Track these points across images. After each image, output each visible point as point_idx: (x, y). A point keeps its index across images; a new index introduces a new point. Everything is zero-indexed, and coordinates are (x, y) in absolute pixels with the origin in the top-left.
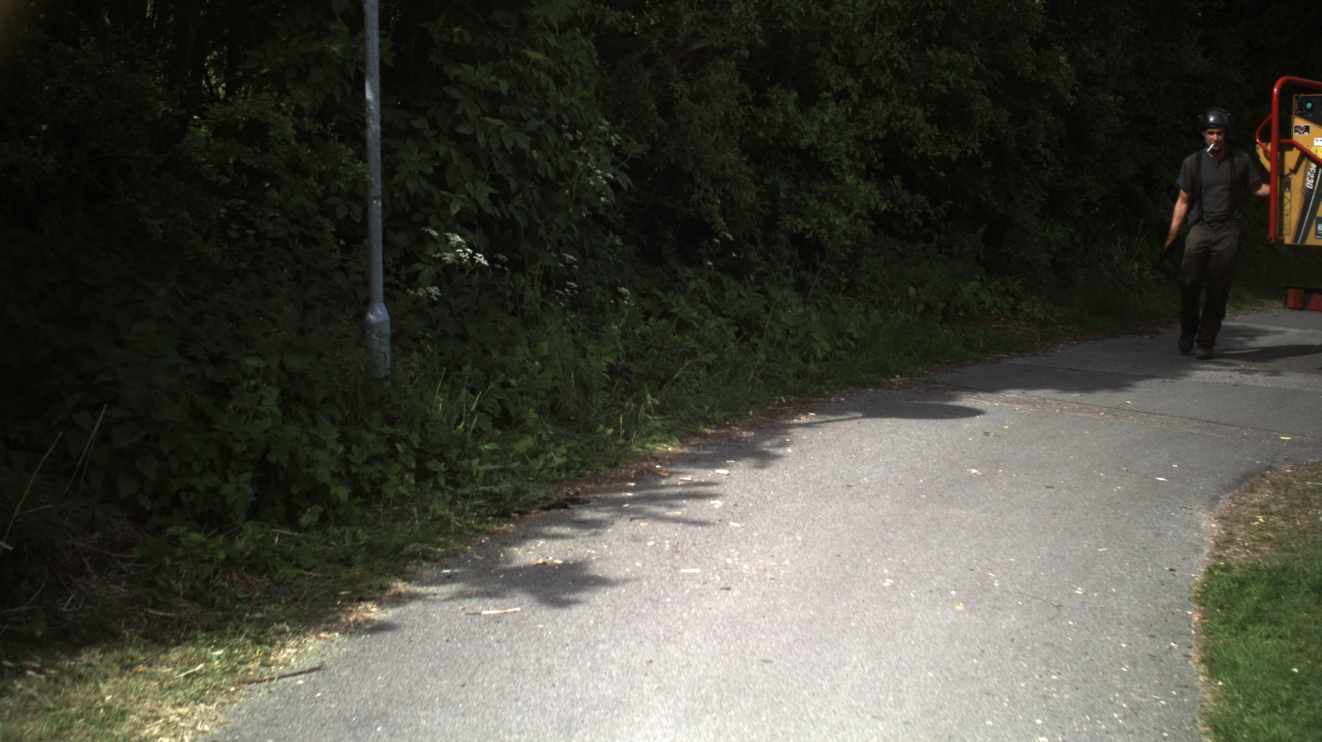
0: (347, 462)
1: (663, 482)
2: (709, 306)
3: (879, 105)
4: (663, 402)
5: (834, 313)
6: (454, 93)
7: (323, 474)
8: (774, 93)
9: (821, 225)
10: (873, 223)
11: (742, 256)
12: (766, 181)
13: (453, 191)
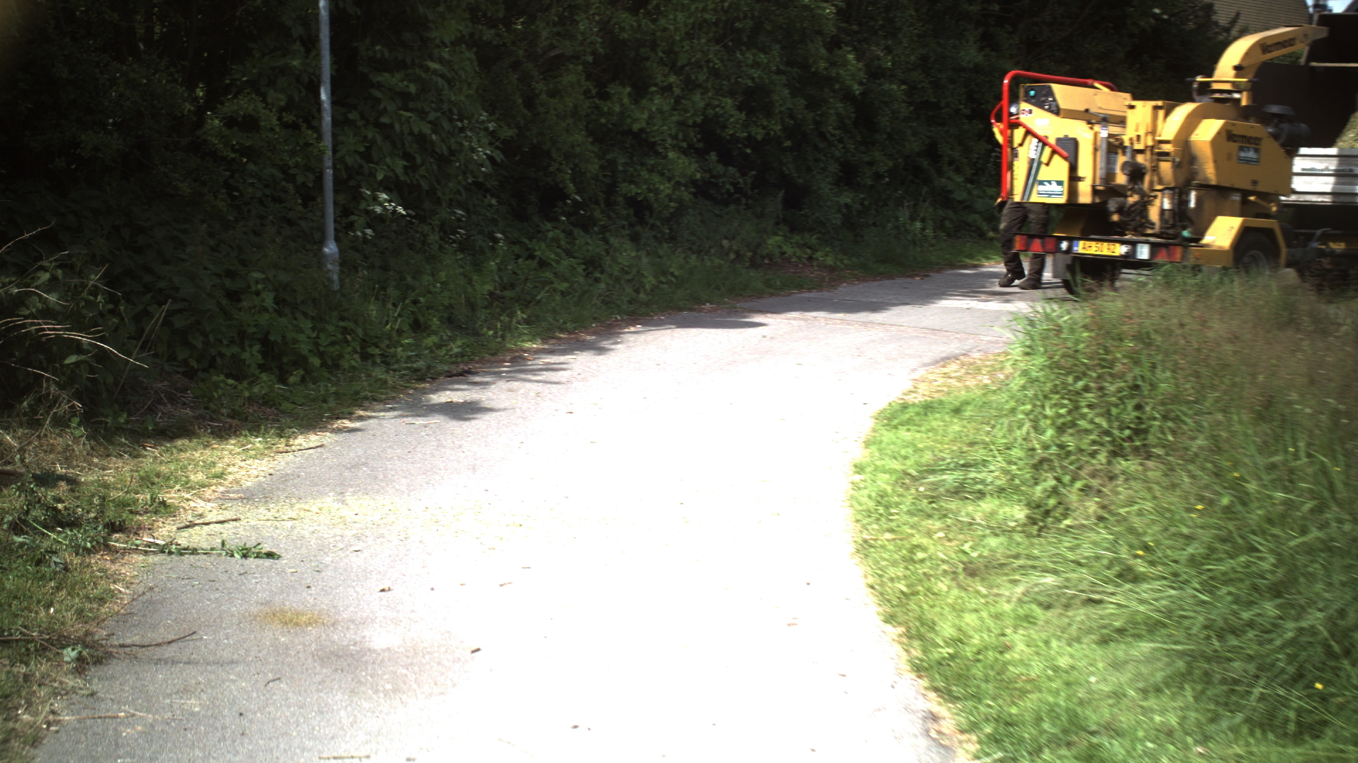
0: (317, 344)
1: (530, 363)
2: (564, 250)
3: (697, 97)
4: (529, 317)
5: (660, 257)
6: (378, 94)
7: (304, 348)
8: (613, 89)
9: (650, 190)
10: (693, 190)
11: (588, 214)
12: (608, 157)
13: (377, 164)
